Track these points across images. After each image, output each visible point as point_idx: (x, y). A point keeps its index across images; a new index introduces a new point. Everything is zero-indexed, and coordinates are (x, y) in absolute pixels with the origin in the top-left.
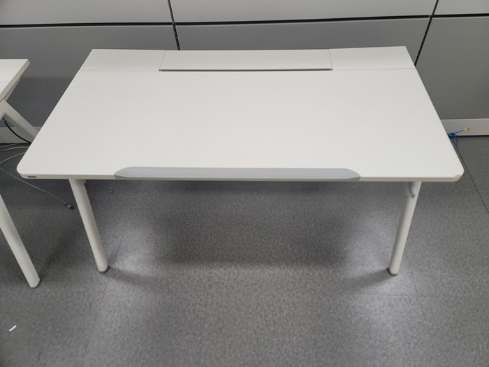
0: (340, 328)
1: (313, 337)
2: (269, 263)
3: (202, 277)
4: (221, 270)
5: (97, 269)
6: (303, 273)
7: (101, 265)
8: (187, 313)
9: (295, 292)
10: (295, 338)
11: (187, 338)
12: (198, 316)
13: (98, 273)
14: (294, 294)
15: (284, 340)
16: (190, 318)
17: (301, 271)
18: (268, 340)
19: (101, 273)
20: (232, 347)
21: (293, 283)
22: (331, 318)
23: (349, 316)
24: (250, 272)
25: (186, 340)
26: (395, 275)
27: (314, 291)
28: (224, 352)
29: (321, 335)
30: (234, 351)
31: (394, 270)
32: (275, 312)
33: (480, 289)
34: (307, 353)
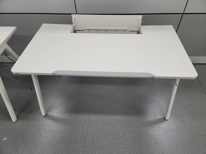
0: (144, 142)
1: (133, 145)
2: (114, 114)
3: (85, 119)
4: (94, 116)
5: (41, 115)
6: (128, 119)
7: (43, 113)
8: (79, 134)
9: (125, 126)
10: (125, 145)
11: (79, 144)
12: (84, 135)
13: (42, 117)
14: (124, 127)
15: (120, 146)
16: (80, 136)
17: (128, 118)
18: (114, 146)
19: (43, 116)
20: (98, 149)
21: (124, 122)
22: (141, 137)
23: (148, 137)
24: (106, 117)
25: (79, 146)
26: (167, 120)
27: (133, 126)
28: (95, 151)
29: (136, 145)
30: (99, 151)
31: (167, 118)
32: (116, 135)
33: (203, 126)
34: (130, 152)
